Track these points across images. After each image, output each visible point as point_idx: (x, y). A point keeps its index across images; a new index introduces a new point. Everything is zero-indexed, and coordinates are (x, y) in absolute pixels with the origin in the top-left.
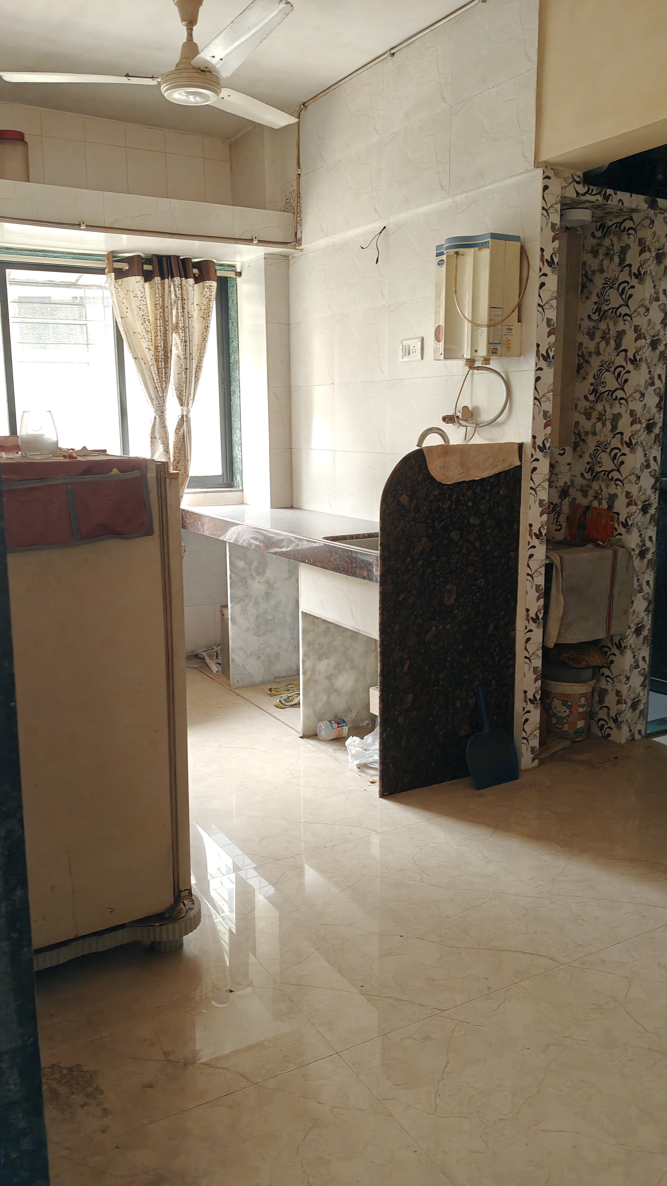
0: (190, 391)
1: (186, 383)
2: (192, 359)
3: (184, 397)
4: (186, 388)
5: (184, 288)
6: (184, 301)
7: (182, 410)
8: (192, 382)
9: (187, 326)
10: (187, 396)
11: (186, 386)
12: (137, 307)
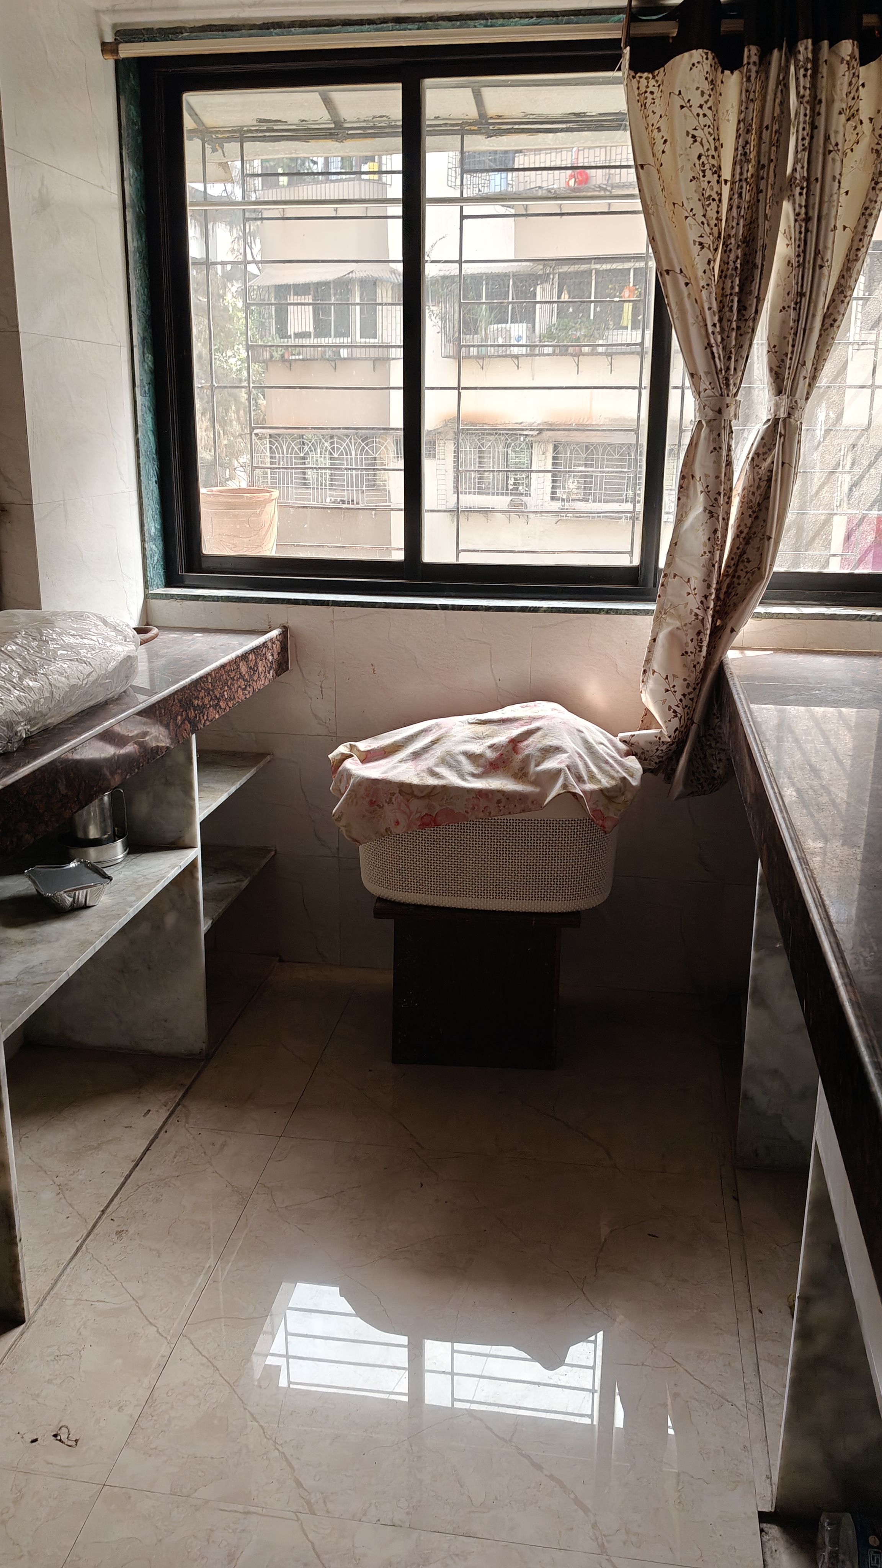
0: (803, 351)
1: (795, 334)
2: (821, 267)
3: (787, 371)
4: (793, 346)
5: (824, 70)
6: (818, 107)
7: (777, 406)
8: (811, 329)
9: (819, 175)
10: (794, 367)
11: (794, 340)
12: (688, 133)
